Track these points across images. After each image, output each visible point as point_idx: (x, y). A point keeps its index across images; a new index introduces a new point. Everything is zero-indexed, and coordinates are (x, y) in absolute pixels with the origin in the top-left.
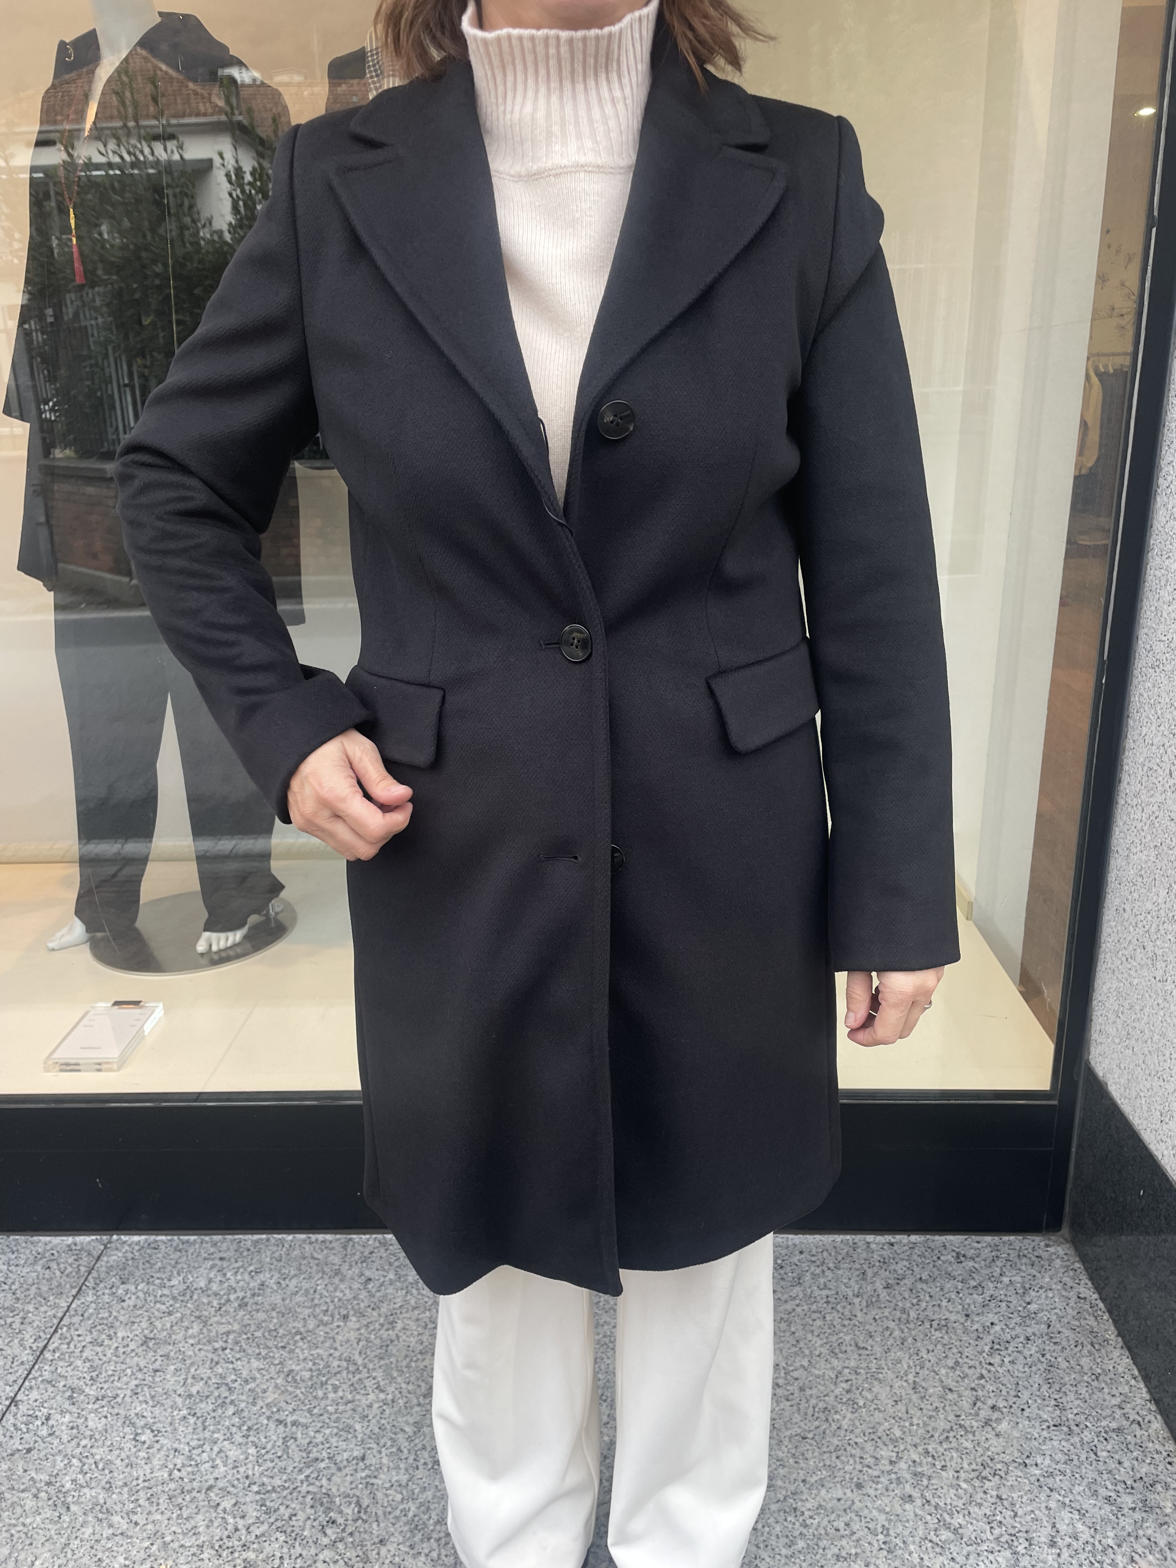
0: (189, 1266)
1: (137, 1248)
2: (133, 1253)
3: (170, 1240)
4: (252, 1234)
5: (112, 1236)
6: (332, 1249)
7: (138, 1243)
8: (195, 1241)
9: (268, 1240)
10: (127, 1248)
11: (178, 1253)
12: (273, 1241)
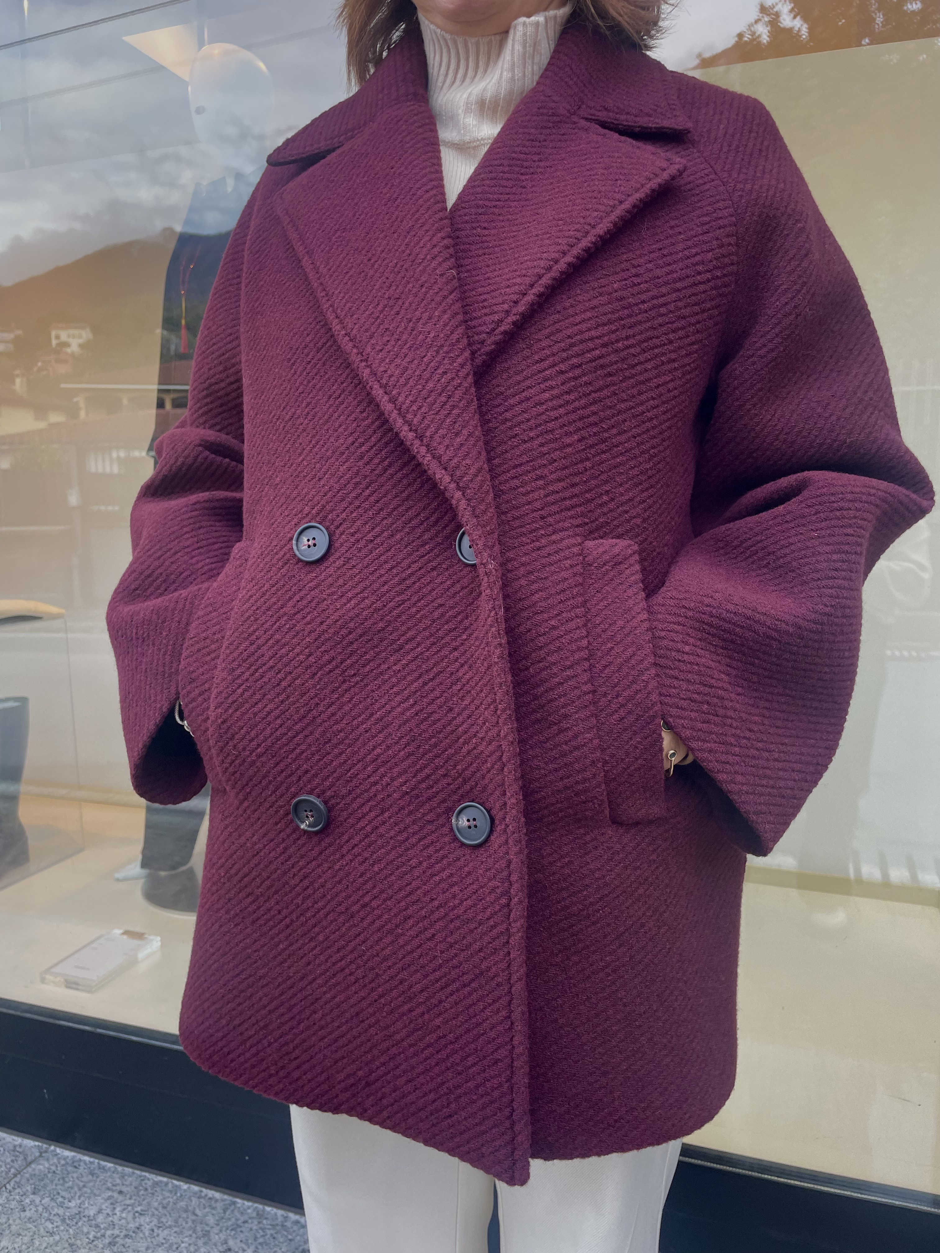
0: (92, 1191)
1: (63, 1162)
2: (57, 1166)
3: (91, 1163)
4: (157, 1174)
5: (50, 1145)
6: (214, 1208)
7: (65, 1159)
8: (110, 1168)
9: (166, 1184)
10: (55, 1160)
11: (90, 1177)
12: (170, 1186)
